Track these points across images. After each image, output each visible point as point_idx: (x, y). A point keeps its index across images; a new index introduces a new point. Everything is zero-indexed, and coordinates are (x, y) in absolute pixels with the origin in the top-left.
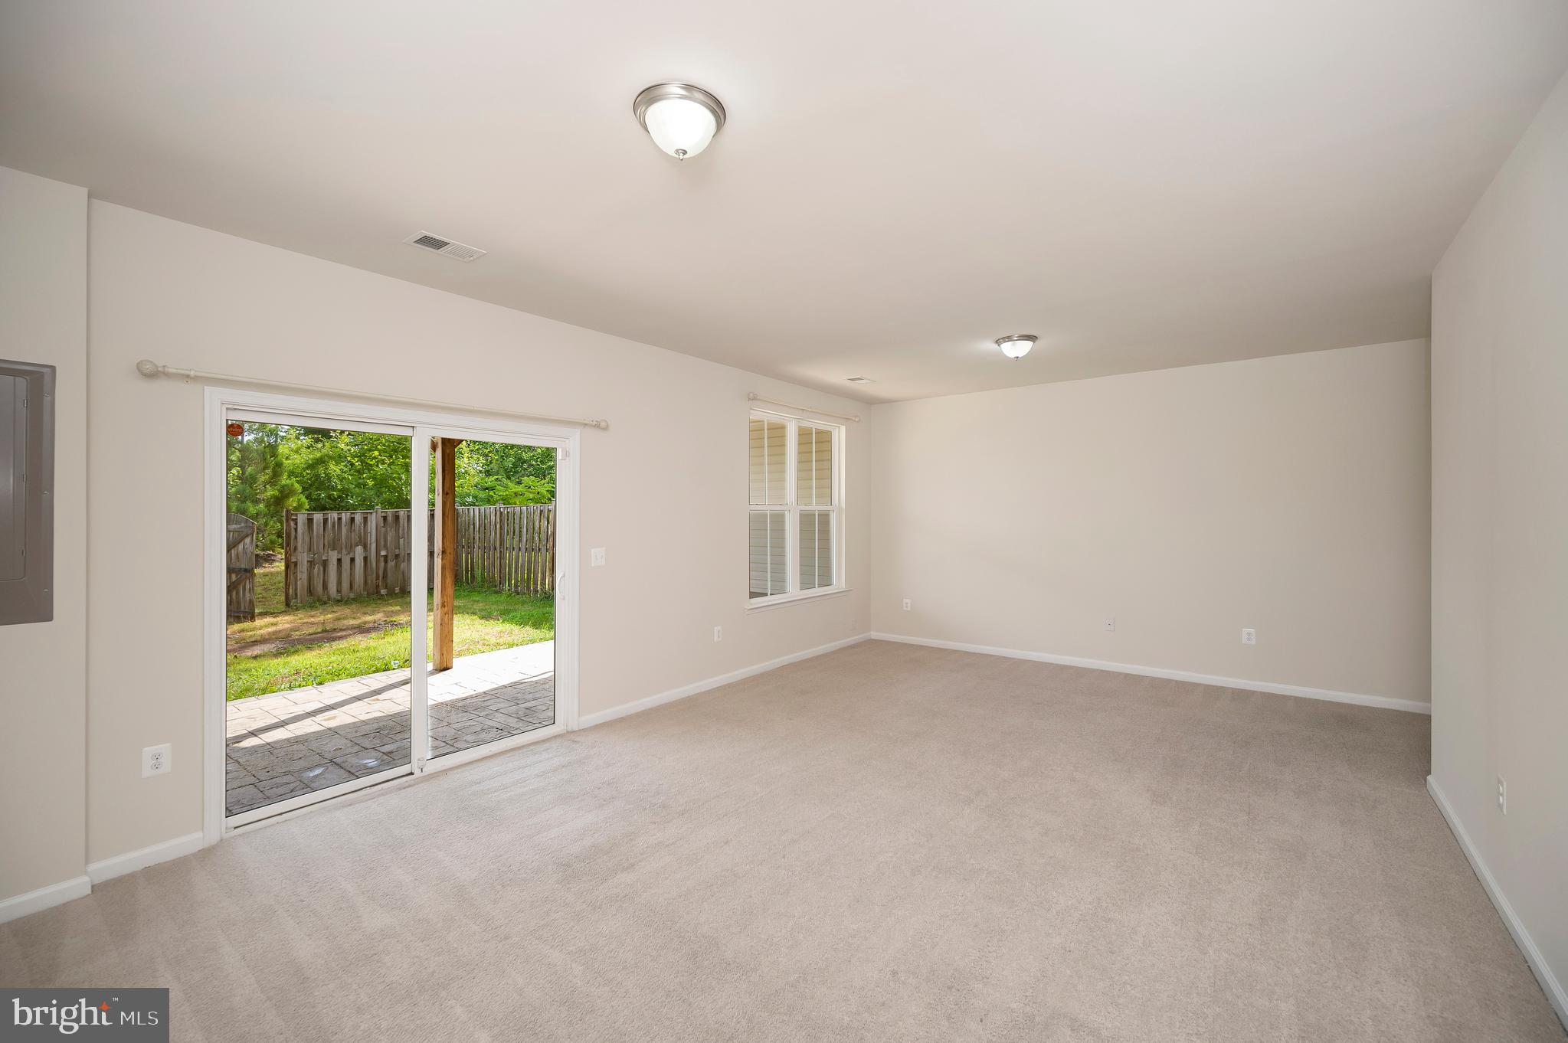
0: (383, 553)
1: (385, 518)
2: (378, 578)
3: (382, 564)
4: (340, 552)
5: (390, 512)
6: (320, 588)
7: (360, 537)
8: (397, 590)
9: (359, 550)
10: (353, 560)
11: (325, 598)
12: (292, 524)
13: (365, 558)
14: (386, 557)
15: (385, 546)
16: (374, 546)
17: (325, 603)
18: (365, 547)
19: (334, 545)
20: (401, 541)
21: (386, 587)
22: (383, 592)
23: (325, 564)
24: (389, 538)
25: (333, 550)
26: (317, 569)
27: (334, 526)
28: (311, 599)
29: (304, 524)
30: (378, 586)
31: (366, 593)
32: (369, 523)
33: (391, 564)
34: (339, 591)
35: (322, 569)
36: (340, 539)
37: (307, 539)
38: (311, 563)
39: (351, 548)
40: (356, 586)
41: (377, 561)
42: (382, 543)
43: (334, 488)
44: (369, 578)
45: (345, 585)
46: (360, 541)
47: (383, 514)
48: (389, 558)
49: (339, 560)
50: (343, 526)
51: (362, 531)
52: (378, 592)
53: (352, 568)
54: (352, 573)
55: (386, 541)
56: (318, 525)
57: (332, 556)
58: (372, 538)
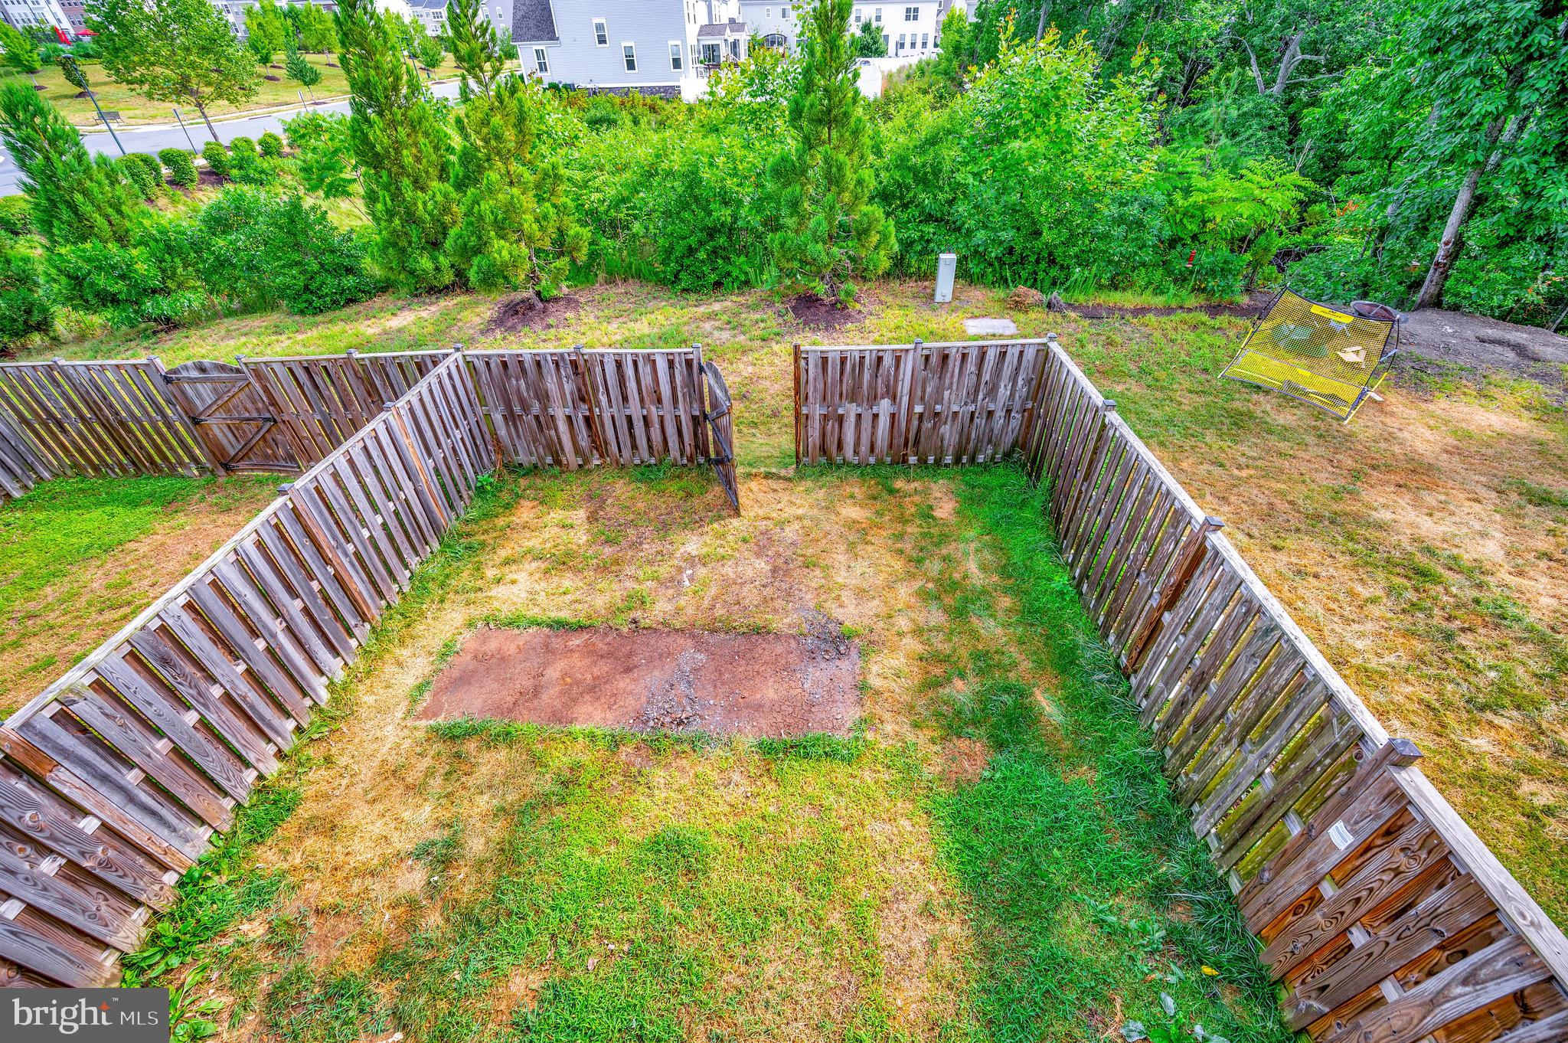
0: (918, 409)
1: (926, 358)
2: (906, 443)
3: (915, 423)
4: (859, 406)
5: (934, 350)
6: (834, 449)
7: (887, 386)
8: (931, 459)
9: (885, 404)
10: (876, 416)
11: (839, 460)
12: (803, 363)
13: (893, 416)
14: (921, 416)
15: (922, 398)
16: (905, 399)
17: (839, 467)
18: (894, 398)
19: (853, 397)
20: (947, 393)
22: (913, 460)
23: (841, 419)
24: (929, 390)
25: (852, 402)
26: (832, 426)
27: (853, 369)
28: (823, 459)
29: (816, 365)
30: (905, 452)
31: (889, 459)
32: (902, 365)
33: (928, 425)
34: (856, 453)
35: (837, 425)
36: (860, 386)
37: (820, 386)
38: (825, 417)
39: (873, 399)
40: (877, 450)
41: (909, 421)
42: (919, 393)
44: (895, 442)
45: (864, 448)
46: (887, 392)
47: (924, 353)
48: (926, 416)
49: (859, 416)
50: (866, 369)
51: (892, 377)
52: (905, 461)
53: (874, 426)
54: (873, 433)
55: (924, 391)
56: (834, 368)
57: (851, 410)
58: (904, 388)
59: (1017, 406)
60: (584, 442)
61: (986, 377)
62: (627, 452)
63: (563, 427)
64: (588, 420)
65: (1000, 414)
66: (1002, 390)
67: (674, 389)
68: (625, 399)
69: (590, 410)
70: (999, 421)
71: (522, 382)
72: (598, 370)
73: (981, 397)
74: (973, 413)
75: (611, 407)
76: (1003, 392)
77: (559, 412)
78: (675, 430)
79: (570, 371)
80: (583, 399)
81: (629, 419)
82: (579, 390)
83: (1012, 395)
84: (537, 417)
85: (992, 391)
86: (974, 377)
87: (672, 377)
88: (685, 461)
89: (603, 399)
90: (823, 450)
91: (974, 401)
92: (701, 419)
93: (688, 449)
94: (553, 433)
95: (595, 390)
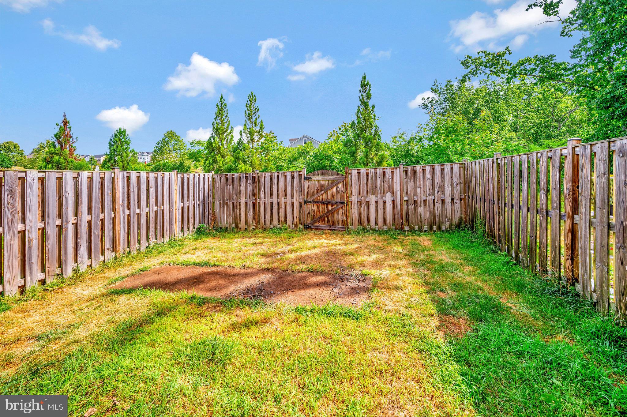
0: (406, 198)
1: (406, 172)
2: (402, 218)
3: (405, 207)
4: (376, 196)
5: (410, 168)
6: (365, 220)
7: (389, 186)
9: (389, 195)
10: (385, 202)
13: (393, 202)
14: (407, 201)
15: (407, 193)
16: (398, 193)
17: (368, 231)
18: (393, 193)
19: (373, 191)
20: (418, 190)
21: (408, 225)
23: (368, 203)
24: (409, 188)
25: (372, 194)
26: (364, 207)
27: (373, 178)
28: (360, 227)
29: (355, 176)
30: (402, 224)
31: (394, 227)
32: (395, 175)
33: (411, 207)
34: (377, 224)
35: (366, 207)
36: (376, 187)
37: (357, 187)
38: (360, 203)
39: (384, 193)
40: (387, 222)
41: (402, 205)
42: (405, 190)
43: (413, 156)
44: (396, 216)
45: (381, 220)
46: (389, 189)
47: (405, 169)
48: (410, 202)
49: (376, 202)
50: (378, 178)
51: (391, 182)
53: (384, 208)
54: (384, 213)
55: (407, 189)
56: (363, 177)
57: (372, 199)
58: (397, 187)
59: (457, 196)
60: (250, 217)
61: (437, 181)
62: (268, 222)
63: (243, 207)
64: (254, 205)
65: (448, 200)
66: (446, 187)
67: (292, 189)
68: (271, 194)
69: (256, 199)
70: (448, 206)
71: (231, 187)
72: (263, 180)
73: (436, 192)
74: (434, 201)
75: (265, 198)
76: (447, 189)
77: (243, 201)
78: (291, 210)
79: (251, 181)
80: (254, 195)
81: (272, 204)
82: (253, 191)
83: (452, 191)
84: (233, 203)
85: (442, 188)
86: (430, 181)
87: (292, 183)
88: (294, 227)
89: (262, 194)
90: (360, 222)
91: (433, 194)
92: (303, 203)
93: (296, 220)
94: (238, 211)
95: (260, 190)
